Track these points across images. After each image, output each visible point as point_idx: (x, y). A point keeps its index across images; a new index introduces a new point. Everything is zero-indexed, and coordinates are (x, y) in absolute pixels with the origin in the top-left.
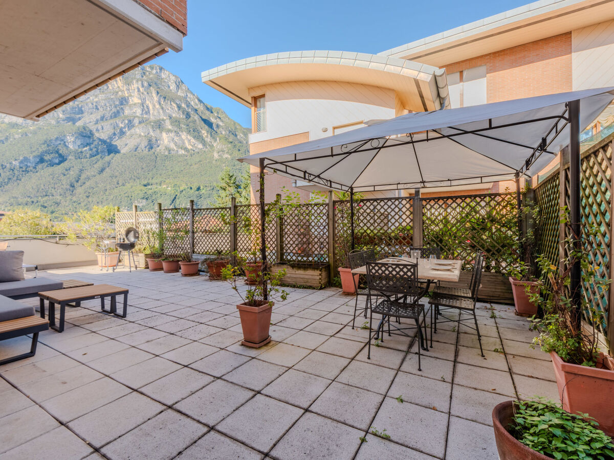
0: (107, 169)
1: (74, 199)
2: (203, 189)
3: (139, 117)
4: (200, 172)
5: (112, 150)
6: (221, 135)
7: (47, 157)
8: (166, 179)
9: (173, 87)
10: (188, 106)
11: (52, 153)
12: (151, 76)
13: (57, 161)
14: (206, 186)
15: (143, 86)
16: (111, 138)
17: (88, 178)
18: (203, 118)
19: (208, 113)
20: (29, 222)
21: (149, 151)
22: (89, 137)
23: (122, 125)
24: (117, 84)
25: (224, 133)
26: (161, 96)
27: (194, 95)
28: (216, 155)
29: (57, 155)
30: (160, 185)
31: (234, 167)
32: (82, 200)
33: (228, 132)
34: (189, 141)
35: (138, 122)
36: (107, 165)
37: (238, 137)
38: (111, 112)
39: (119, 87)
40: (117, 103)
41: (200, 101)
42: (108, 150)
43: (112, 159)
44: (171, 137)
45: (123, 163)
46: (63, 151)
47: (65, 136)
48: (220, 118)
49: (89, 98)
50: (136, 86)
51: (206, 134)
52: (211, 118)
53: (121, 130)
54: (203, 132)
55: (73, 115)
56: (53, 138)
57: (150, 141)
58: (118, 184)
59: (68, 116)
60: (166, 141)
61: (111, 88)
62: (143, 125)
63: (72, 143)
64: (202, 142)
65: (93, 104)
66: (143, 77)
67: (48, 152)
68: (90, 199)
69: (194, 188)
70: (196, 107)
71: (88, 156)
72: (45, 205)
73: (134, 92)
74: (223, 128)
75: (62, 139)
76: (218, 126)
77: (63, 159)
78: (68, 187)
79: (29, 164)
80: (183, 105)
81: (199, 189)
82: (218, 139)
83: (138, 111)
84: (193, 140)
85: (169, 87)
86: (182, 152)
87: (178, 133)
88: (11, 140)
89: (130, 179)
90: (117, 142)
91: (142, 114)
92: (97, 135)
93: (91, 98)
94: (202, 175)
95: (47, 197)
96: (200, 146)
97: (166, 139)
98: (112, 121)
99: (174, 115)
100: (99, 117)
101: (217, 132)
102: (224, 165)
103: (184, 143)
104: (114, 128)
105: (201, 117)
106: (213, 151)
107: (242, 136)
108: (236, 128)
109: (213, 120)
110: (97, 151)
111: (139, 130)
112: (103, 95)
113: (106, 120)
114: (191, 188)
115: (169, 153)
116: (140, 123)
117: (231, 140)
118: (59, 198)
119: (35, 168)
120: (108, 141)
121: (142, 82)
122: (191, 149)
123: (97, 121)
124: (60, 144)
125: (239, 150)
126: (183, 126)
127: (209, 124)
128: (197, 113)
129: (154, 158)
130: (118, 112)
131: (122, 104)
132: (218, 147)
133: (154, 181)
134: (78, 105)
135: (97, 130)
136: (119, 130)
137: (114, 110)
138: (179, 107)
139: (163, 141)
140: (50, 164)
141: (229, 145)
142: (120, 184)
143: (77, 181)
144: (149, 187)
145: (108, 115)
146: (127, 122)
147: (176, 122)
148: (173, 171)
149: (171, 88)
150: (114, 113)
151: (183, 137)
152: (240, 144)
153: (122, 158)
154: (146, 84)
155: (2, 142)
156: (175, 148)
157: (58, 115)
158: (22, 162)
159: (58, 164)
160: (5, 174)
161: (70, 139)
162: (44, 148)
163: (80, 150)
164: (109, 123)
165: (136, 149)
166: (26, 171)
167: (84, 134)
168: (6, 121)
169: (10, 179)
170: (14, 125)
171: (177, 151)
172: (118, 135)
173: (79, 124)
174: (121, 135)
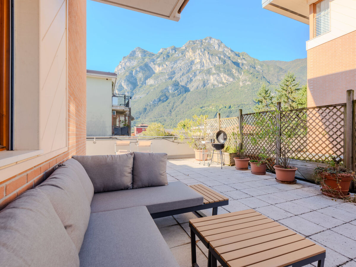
0: (184, 101)
1: (171, 118)
2: (233, 107)
3: (199, 70)
4: (231, 96)
5: (187, 90)
6: (244, 70)
7: (161, 99)
8: (212, 103)
9: (216, 47)
10: (224, 56)
12: (205, 44)
13: (165, 100)
14: (234, 105)
15: (201, 51)
16: (186, 84)
17: (177, 107)
18: (234, 61)
19: (236, 57)
20: (156, 129)
21: (204, 88)
22: (177, 85)
23: (191, 76)
24: (189, 54)
25: (246, 68)
26: (210, 54)
27: (228, 48)
28: (241, 84)
29: (165, 97)
30: (209, 107)
31: (253, 90)
32: (174, 118)
33: (249, 67)
34: (225, 78)
35: (198, 72)
36: (184, 99)
37: (257, 69)
38: (187, 70)
39: (190, 56)
40: (189, 64)
41: (232, 51)
42: (185, 91)
43: (187, 95)
44: (215, 78)
45: (191, 96)
46: (168, 94)
47: (168, 87)
48: (244, 59)
49: (177, 65)
50: (198, 52)
51: (235, 71)
52: (238, 60)
53: (191, 79)
54: (233, 70)
55: (171, 76)
56: (164, 88)
57: (204, 82)
58: (189, 108)
59: (169, 76)
60: (212, 81)
61: (187, 57)
62: (201, 73)
63: (171, 89)
64: (232, 77)
65: (179, 68)
66: (201, 46)
67: (162, 96)
68: (177, 117)
69: (227, 107)
70: (229, 56)
71: (177, 95)
72: (161, 121)
73: (197, 56)
74: (246, 65)
75: (167, 89)
76: (243, 64)
77: (167, 98)
78: (169, 112)
79: (156, 103)
80: (222, 56)
81: (230, 107)
82: (243, 73)
83: (199, 66)
84: (227, 77)
85: (214, 48)
86: (221, 85)
87: (219, 74)
88: (150, 92)
89: (194, 105)
90: (189, 86)
91: (200, 68)
92: (180, 84)
93: (178, 65)
94: (232, 98)
95: (161, 118)
96: (231, 80)
97: (212, 79)
98: (187, 75)
99: (217, 64)
100: (181, 74)
101: (242, 69)
102: (246, 89)
103: (222, 80)
104: (188, 78)
105: (232, 61)
106: (239, 81)
107: (259, 67)
108: (255, 63)
109: (239, 61)
110: (180, 92)
111: (199, 77)
112: (183, 62)
113: (185, 75)
114: (226, 107)
115: (214, 88)
116: (199, 73)
117: (251, 72)
118: (165, 117)
119: (157, 104)
120: (185, 86)
121: (201, 49)
122: (226, 83)
123: (181, 76)
124: (166, 91)
125: (257, 78)
126: (221, 69)
127: (237, 64)
128: (230, 59)
129: (206, 91)
130: (190, 69)
131: (191, 64)
132: (243, 78)
133: (206, 105)
134: (173, 70)
135: (181, 81)
137: (188, 69)
138: (220, 58)
139: (211, 81)
140: (163, 102)
141: (250, 76)
142: (190, 108)
143: (172, 109)
144: (203, 109)
145: (185, 72)
146: (193, 74)
147: (217, 68)
148: (216, 98)
149: (216, 48)
150: (188, 70)
151: (222, 76)
152: (258, 73)
153: (191, 94)
154: (203, 50)
155: (147, 94)
156: (217, 84)
157: (166, 77)
158: (153, 102)
159: (166, 101)
160: (148, 108)
161: (170, 88)
162: (161, 94)
163: (174, 93)
164: (186, 76)
165: (197, 88)
166: (155, 106)
167: (175, 84)
168: (149, 84)
169: (149, 110)
170: (151, 85)
171: (218, 85)
172: (189, 82)
173: (174, 79)
174: (191, 82)
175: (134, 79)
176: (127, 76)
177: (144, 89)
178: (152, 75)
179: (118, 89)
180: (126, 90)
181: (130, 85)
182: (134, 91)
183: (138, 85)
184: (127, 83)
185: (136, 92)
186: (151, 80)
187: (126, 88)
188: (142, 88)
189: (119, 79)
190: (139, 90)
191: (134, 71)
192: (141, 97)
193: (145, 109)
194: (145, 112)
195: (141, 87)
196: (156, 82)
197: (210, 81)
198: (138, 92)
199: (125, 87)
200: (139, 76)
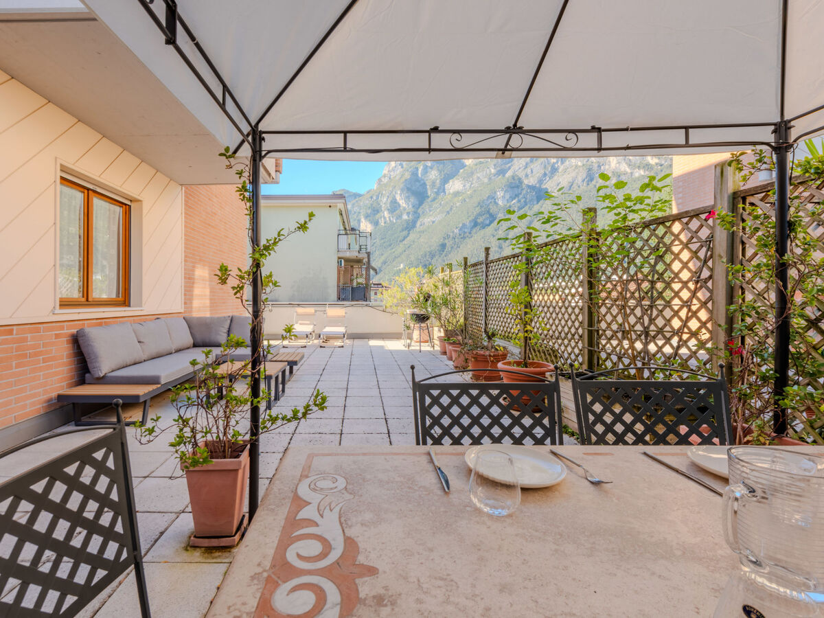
5: (542, 195)
7: (479, 221)
11: (483, 214)
13: (488, 222)
16: (541, 181)
21: (588, 184)
22: (518, 187)
23: (554, 160)
29: (488, 216)
42: (537, 197)
43: (541, 207)
46: (493, 209)
47: (495, 192)
53: (553, 166)
55: (503, 167)
56: (485, 198)
57: (590, 170)
59: (499, 169)
60: (614, 164)
63: (502, 198)
67: (480, 215)
71: (516, 209)
75: (493, 198)
77: (492, 219)
78: (497, 249)
79: (466, 230)
88: (454, 209)
90: (548, 184)
92: (526, 182)
98: (542, 160)
100: (528, 159)
104: (545, 167)
110: (525, 202)
111: (575, 160)
113: (537, 160)
119: (470, 233)
120: (537, 185)
122: (657, 164)
123: (527, 164)
124: (491, 202)
135: (527, 176)
136: (550, 168)
139: (610, 165)
140: (482, 227)
155: (448, 212)
156: (628, 170)
157: (490, 171)
158: (460, 230)
159: (489, 225)
160: (449, 243)
161: (500, 194)
162: (478, 210)
163: (508, 205)
164: (539, 162)
165: (570, 187)
166: (464, 238)
167: (513, 185)
168: (451, 191)
169: (452, 248)
170: (457, 194)
171: (632, 173)
172: (549, 175)
173: (509, 174)
174: (552, 174)
175: (421, 185)
176: (406, 180)
177: (440, 204)
178: (459, 172)
179: (388, 210)
180: (405, 209)
181: (412, 199)
182: (420, 211)
183: (428, 197)
184: (407, 195)
185: (423, 212)
186: (456, 181)
187: (404, 205)
188: (437, 201)
189: (391, 189)
190: (430, 206)
191: (422, 167)
192: (433, 222)
193: (443, 246)
194: (443, 251)
195: (434, 199)
196: (468, 185)
197: (607, 167)
198: (427, 210)
199: (402, 203)
200: (431, 176)
